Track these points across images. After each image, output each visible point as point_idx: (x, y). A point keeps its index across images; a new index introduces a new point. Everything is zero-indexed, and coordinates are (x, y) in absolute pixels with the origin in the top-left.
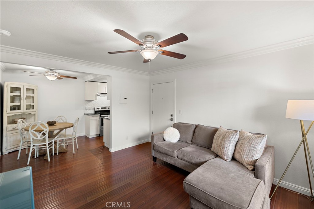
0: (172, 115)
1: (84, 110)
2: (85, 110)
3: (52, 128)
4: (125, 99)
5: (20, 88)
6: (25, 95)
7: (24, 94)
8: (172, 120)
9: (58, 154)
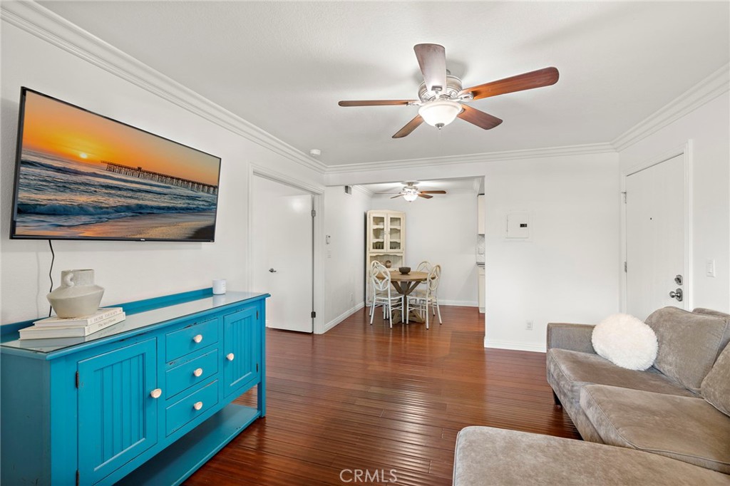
0: (679, 280)
1: (476, 254)
2: (478, 255)
3: (405, 278)
4: (522, 226)
5: (383, 218)
6: (390, 227)
7: (387, 226)
8: (679, 296)
9: (407, 323)
